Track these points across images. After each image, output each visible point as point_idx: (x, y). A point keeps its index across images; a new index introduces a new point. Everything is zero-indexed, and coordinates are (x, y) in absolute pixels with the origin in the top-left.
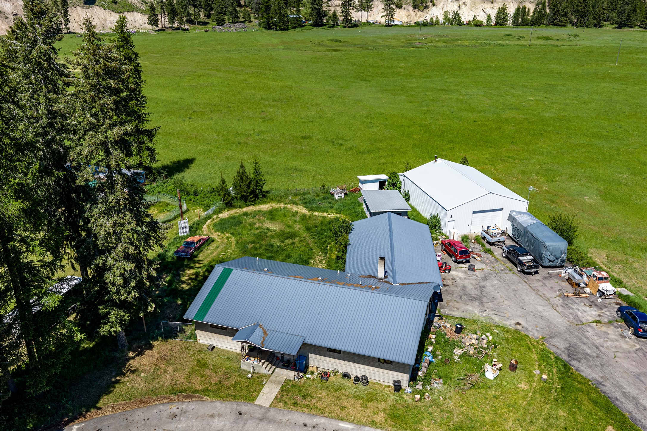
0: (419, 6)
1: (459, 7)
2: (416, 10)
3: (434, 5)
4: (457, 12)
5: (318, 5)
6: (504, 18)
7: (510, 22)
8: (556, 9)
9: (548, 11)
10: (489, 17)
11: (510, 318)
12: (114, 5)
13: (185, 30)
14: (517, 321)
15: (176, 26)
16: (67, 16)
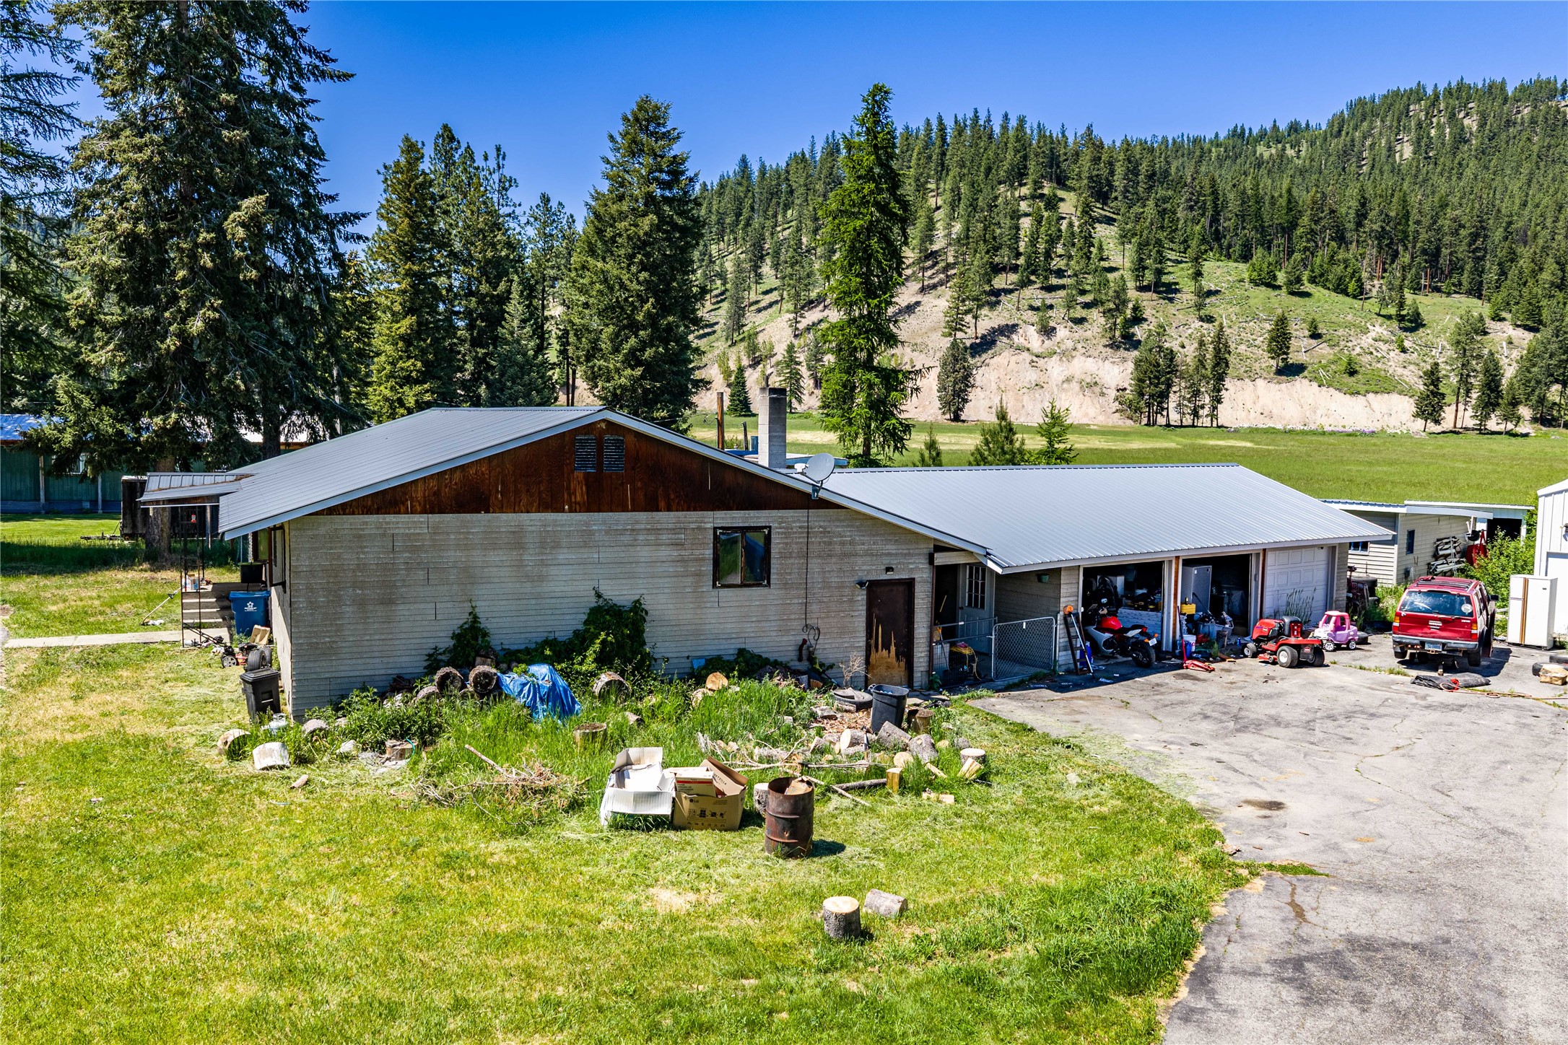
11: (1265, 785)
12: (1347, 379)
13: (1515, 435)
14: (1279, 800)
15: (1492, 424)
16: (1219, 391)
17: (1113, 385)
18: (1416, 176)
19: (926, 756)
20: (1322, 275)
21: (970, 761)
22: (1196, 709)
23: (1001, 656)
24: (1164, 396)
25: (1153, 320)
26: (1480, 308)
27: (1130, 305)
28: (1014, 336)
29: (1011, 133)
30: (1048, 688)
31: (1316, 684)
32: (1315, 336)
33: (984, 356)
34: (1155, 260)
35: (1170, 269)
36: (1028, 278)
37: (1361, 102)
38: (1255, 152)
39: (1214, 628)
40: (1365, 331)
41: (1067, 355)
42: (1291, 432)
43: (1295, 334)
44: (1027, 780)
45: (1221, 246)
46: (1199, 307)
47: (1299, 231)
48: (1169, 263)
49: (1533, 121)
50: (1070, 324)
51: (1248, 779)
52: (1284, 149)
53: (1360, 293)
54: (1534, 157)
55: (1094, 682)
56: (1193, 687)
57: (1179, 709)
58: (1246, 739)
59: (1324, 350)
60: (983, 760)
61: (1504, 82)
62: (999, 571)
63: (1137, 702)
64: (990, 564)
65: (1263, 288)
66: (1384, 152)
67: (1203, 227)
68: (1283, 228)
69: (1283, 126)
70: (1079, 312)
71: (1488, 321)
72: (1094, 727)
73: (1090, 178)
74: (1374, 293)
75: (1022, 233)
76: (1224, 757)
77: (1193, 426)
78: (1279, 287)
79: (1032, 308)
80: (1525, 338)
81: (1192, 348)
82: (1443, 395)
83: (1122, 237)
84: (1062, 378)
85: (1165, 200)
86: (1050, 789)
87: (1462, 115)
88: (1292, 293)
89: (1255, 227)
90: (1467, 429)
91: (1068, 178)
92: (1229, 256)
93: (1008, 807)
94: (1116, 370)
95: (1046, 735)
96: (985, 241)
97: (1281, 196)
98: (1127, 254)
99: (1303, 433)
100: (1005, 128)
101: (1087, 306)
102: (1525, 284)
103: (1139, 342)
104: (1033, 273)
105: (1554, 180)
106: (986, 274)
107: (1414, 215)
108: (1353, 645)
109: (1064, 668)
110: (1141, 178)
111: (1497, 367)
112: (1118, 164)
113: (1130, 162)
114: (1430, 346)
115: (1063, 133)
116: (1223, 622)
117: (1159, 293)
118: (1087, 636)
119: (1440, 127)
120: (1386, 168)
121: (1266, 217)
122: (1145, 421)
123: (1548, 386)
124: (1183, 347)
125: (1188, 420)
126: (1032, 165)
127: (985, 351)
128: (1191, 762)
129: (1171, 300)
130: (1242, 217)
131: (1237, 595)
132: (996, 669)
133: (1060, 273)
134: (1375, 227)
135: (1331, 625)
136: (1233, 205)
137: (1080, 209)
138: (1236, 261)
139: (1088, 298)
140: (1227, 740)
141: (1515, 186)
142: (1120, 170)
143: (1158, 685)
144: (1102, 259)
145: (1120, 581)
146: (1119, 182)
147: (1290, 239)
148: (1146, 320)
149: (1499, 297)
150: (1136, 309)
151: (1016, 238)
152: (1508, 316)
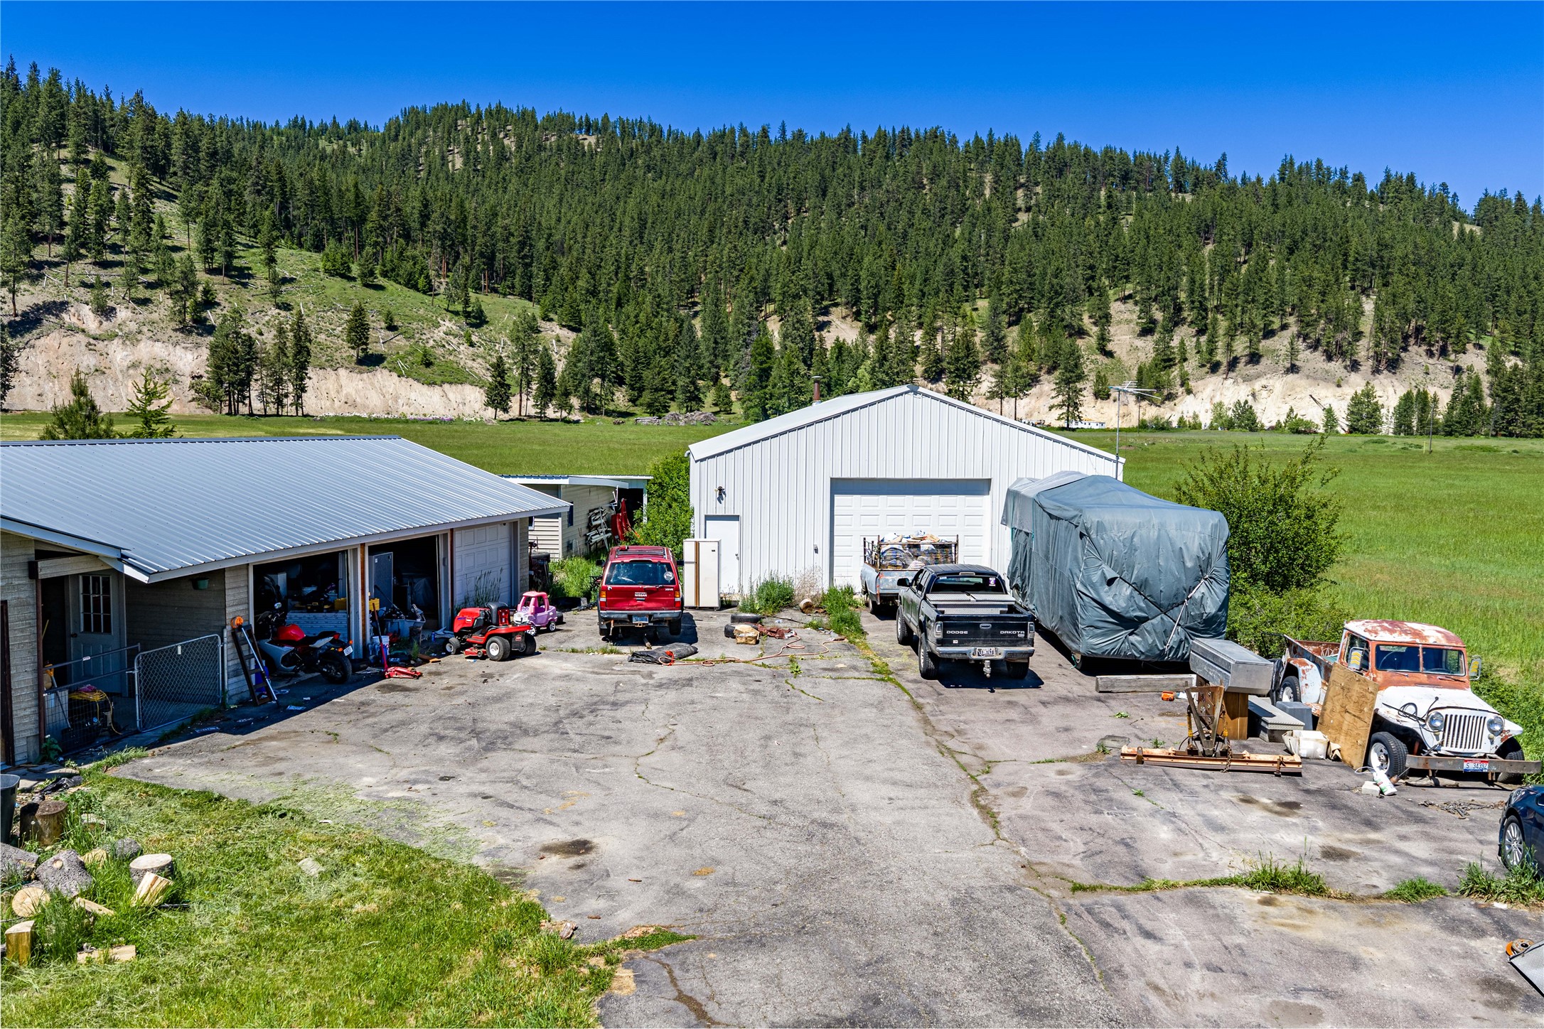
0: (1151, 395)
1: (1253, 395)
2: (1145, 403)
3: (1189, 392)
4: (1246, 402)
5: (887, 374)
6: (1370, 416)
7: (1387, 426)
8: (1511, 397)
9: (1488, 402)
10: (1330, 415)
11: (555, 819)
12: (423, 370)
13: (569, 422)
14: (582, 836)
15: (551, 412)
16: (302, 379)
17: (187, 371)
18: (468, 186)
19: (72, 886)
20: (393, 270)
21: (149, 877)
22: (424, 729)
23: (147, 695)
24: (245, 384)
25: (227, 305)
26: (534, 309)
27: (200, 288)
28: (64, 315)
29: (42, 87)
30: (222, 731)
31: (537, 676)
32: (391, 328)
33: (27, 337)
34: (225, 242)
35: (242, 254)
36: (76, 250)
37: (414, 111)
38: (317, 145)
39: (405, 625)
40: (437, 326)
41: (131, 339)
42: (377, 420)
43: (372, 325)
44: (241, 884)
45: (292, 234)
46: (276, 294)
47: (369, 226)
48: (240, 247)
49: (559, 149)
50: (132, 304)
51: (529, 816)
52: (345, 146)
53: (429, 290)
54: (562, 180)
55: (280, 713)
56: (407, 701)
57: (402, 732)
58: (501, 759)
59: (400, 341)
60: (170, 871)
61: (533, 111)
62: (144, 579)
63: (345, 731)
64: (128, 571)
65: (339, 279)
66: (438, 160)
67: (273, 213)
68: (353, 222)
69: (343, 124)
70: (142, 293)
71: (539, 320)
72: (307, 777)
73: (144, 148)
74: (442, 290)
75: (65, 201)
76: (488, 789)
77: (278, 415)
78: (354, 279)
79: (84, 285)
80: (569, 336)
81: (271, 336)
82: (509, 386)
83: (185, 215)
84: (126, 363)
85: (231, 181)
86: (282, 892)
87: (502, 135)
88: (367, 285)
89: (324, 218)
90: (530, 417)
91: (117, 146)
92: (301, 245)
93: (226, 941)
94: (189, 356)
95: (244, 803)
96: (18, 204)
97: (348, 190)
98: (192, 234)
99: (388, 421)
100: (34, 80)
101: (150, 286)
102: (566, 289)
103: (213, 327)
104: (83, 245)
105: (579, 201)
106: (23, 242)
107: (471, 221)
108: (553, 626)
109: (235, 699)
110: (202, 155)
111: (551, 363)
112: (176, 137)
113: (188, 136)
114: (493, 341)
115: (108, 96)
116: (414, 616)
117: (231, 277)
118: (263, 654)
119: (484, 143)
120: (441, 175)
121: (335, 209)
122: (226, 410)
123: (591, 378)
124: (261, 334)
125: (272, 409)
126: (72, 126)
127: (29, 330)
128: (451, 805)
129: (245, 285)
130: (311, 206)
131: (421, 583)
132: (142, 715)
133: (115, 249)
134: (438, 228)
135: (531, 608)
136: (302, 193)
137: (134, 181)
138: (309, 250)
139: (152, 278)
140: (480, 766)
141: (551, 203)
142: (177, 144)
143: (363, 704)
144: (164, 237)
145: (281, 579)
146: (177, 156)
147: (360, 233)
148: (219, 304)
149: (547, 300)
150: (206, 292)
151: (60, 206)
152: (555, 317)
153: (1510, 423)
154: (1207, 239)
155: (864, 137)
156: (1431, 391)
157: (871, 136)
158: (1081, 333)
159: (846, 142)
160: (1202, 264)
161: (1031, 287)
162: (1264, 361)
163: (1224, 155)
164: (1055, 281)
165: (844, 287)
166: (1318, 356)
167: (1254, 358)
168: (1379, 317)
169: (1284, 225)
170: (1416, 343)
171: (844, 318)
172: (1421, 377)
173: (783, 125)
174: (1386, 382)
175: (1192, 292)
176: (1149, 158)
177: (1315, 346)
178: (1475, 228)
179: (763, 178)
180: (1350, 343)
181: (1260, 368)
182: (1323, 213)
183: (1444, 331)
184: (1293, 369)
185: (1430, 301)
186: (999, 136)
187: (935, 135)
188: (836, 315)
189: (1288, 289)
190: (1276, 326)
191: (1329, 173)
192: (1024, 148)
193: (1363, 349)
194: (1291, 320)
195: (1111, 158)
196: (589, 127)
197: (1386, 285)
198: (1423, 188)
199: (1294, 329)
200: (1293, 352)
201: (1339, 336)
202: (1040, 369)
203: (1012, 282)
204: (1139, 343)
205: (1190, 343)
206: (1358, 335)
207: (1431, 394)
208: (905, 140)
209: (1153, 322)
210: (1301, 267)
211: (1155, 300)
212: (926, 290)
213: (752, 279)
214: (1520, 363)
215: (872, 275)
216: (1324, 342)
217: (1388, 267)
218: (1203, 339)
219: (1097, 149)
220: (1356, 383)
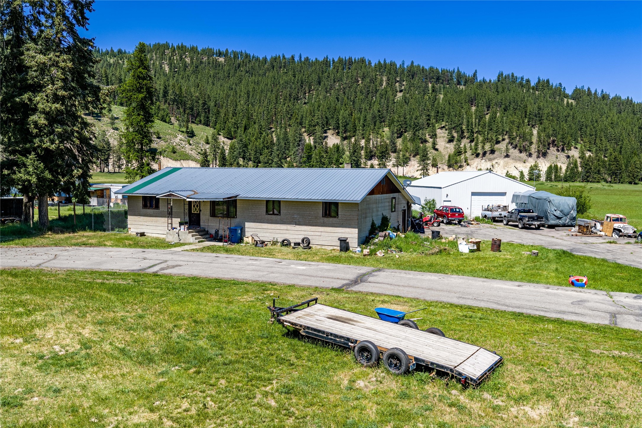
0: (453, 165)
1: (493, 166)
2: (451, 169)
3: (468, 165)
6: (537, 174)
7: (543, 178)
8: (588, 167)
9: (580, 169)
10: (522, 173)
12: (173, 155)
18: (173, 78)
24: (107, 160)
26: (211, 130)
32: (159, 138)
40: (176, 137)
46: (113, 124)
49: (209, 63)
52: (118, 60)
53: (170, 122)
59: (163, 143)
61: (197, 47)
66: (159, 67)
69: (116, 51)
71: (216, 135)
77: (119, 172)
80: (228, 141)
82: (209, 161)
87: (184, 57)
92: (118, 104)
102: (225, 123)
111: (225, 152)
114: (198, 143)
117: (94, 117)
119: (177, 60)
120: (161, 73)
122: (99, 170)
125: (117, 170)
129: (99, 120)
134: (172, 97)
149: (217, 127)
152: (222, 134)
153: (588, 177)
154: (472, 104)
155: (333, 60)
156: (559, 165)
157: (336, 60)
158: (426, 141)
159: (326, 62)
160: (472, 115)
161: (406, 123)
162: (496, 153)
163: (476, 71)
164: (416, 121)
165: (332, 122)
166: (517, 151)
167: (493, 152)
168: (539, 136)
169: (502, 100)
170: (553, 146)
171: (333, 134)
172: (555, 159)
173: (300, 55)
174: (542, 161)
175: (468, 126)
176: (447, 72)
177: (515, 147)
178: (572, 101)
179: (295, 77)
180: (528, 146)
181: (495, 155)
182: (517, 95)
183: (563, 142)
184: (507, 156)
185: (558, 130)
186: (388, 61)
187: (363, 61)
188: (330, 133)
189: (505, 125)
190: (500, 139)
191: (516, 78)
192: (398, 66)
193: (534, 148)
194: (506, 137)
195: (433, 71)
196: (220, 54)
197: (541, 124)
198: (552, 85)
199: (507, 141)
200: (507, 149)
201: (524, 144)
202: (410, 155)
203: (398, 121)
204: (448, 145)
205: (468, 145)
206: (531, 143)
207: (559, 166)
208: (350, 62)
209: (453, 137)
210: (510, 117)
211: (454, 128)
212: (365, 124)
213: (297, 119)
214: (592, 155)
215: (344, 117)
216: (518, 145)
217: (542, 117)
218: (473, 144)
219: (427, 67)
220: (531, 162)
